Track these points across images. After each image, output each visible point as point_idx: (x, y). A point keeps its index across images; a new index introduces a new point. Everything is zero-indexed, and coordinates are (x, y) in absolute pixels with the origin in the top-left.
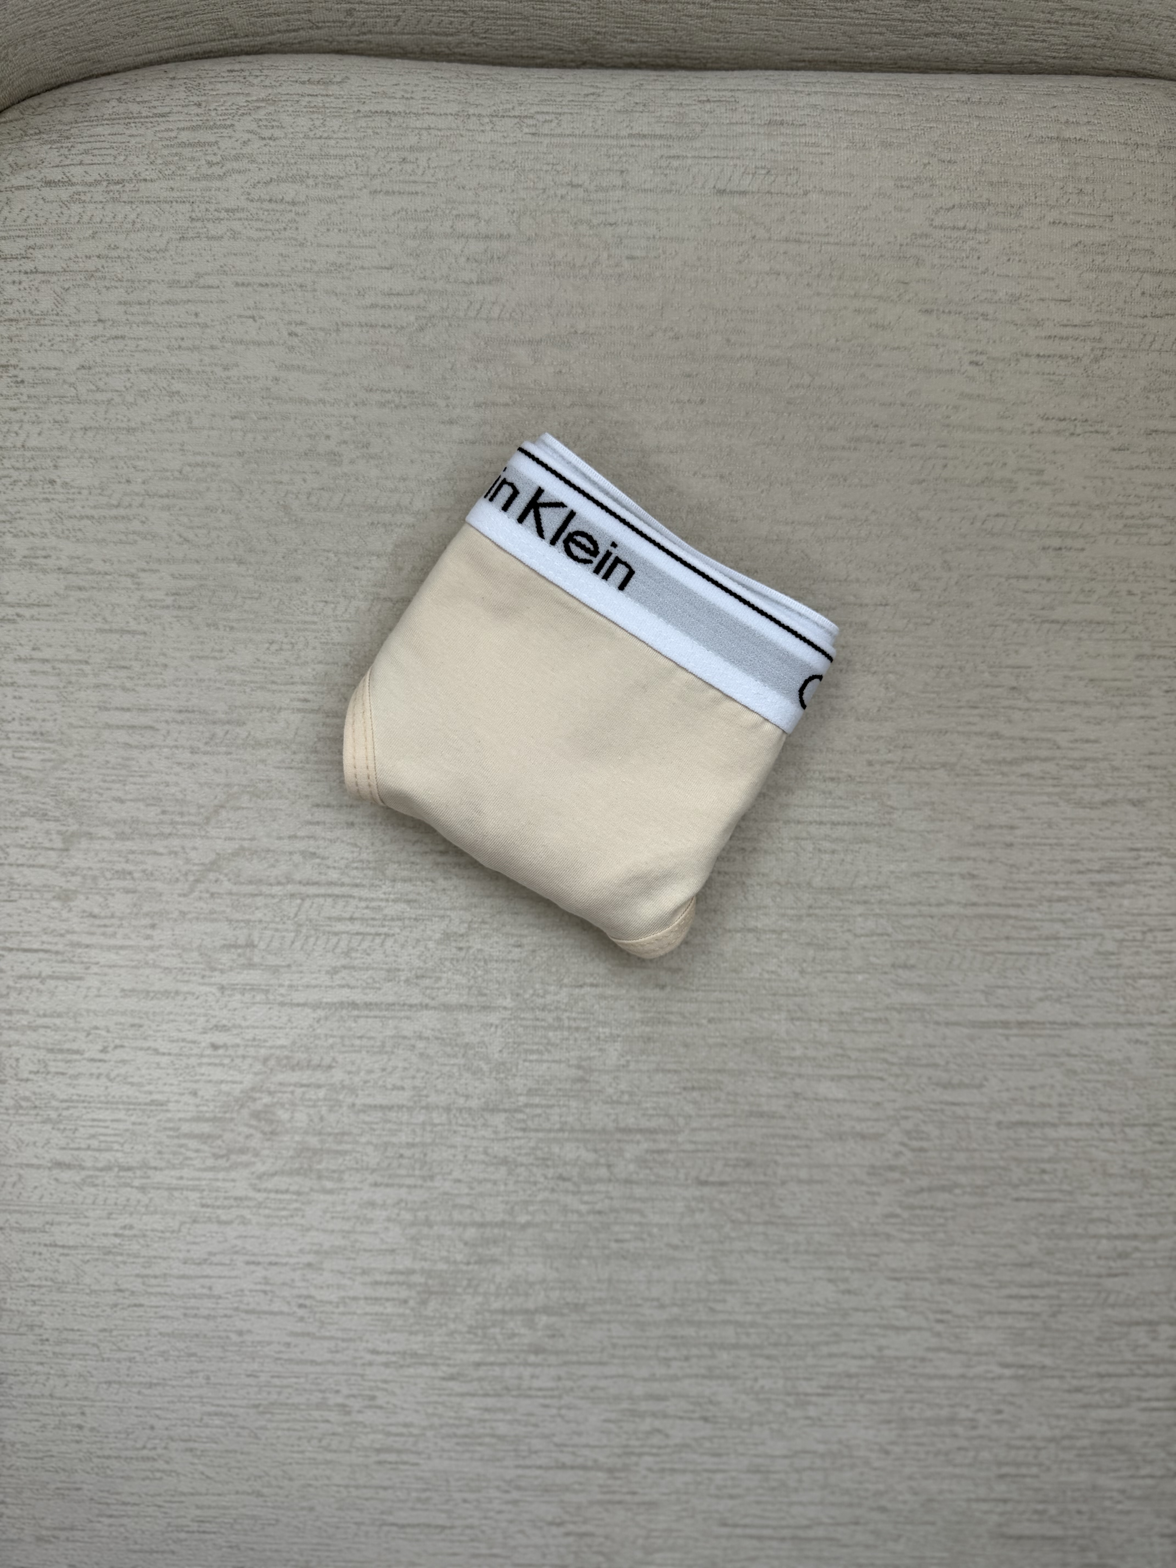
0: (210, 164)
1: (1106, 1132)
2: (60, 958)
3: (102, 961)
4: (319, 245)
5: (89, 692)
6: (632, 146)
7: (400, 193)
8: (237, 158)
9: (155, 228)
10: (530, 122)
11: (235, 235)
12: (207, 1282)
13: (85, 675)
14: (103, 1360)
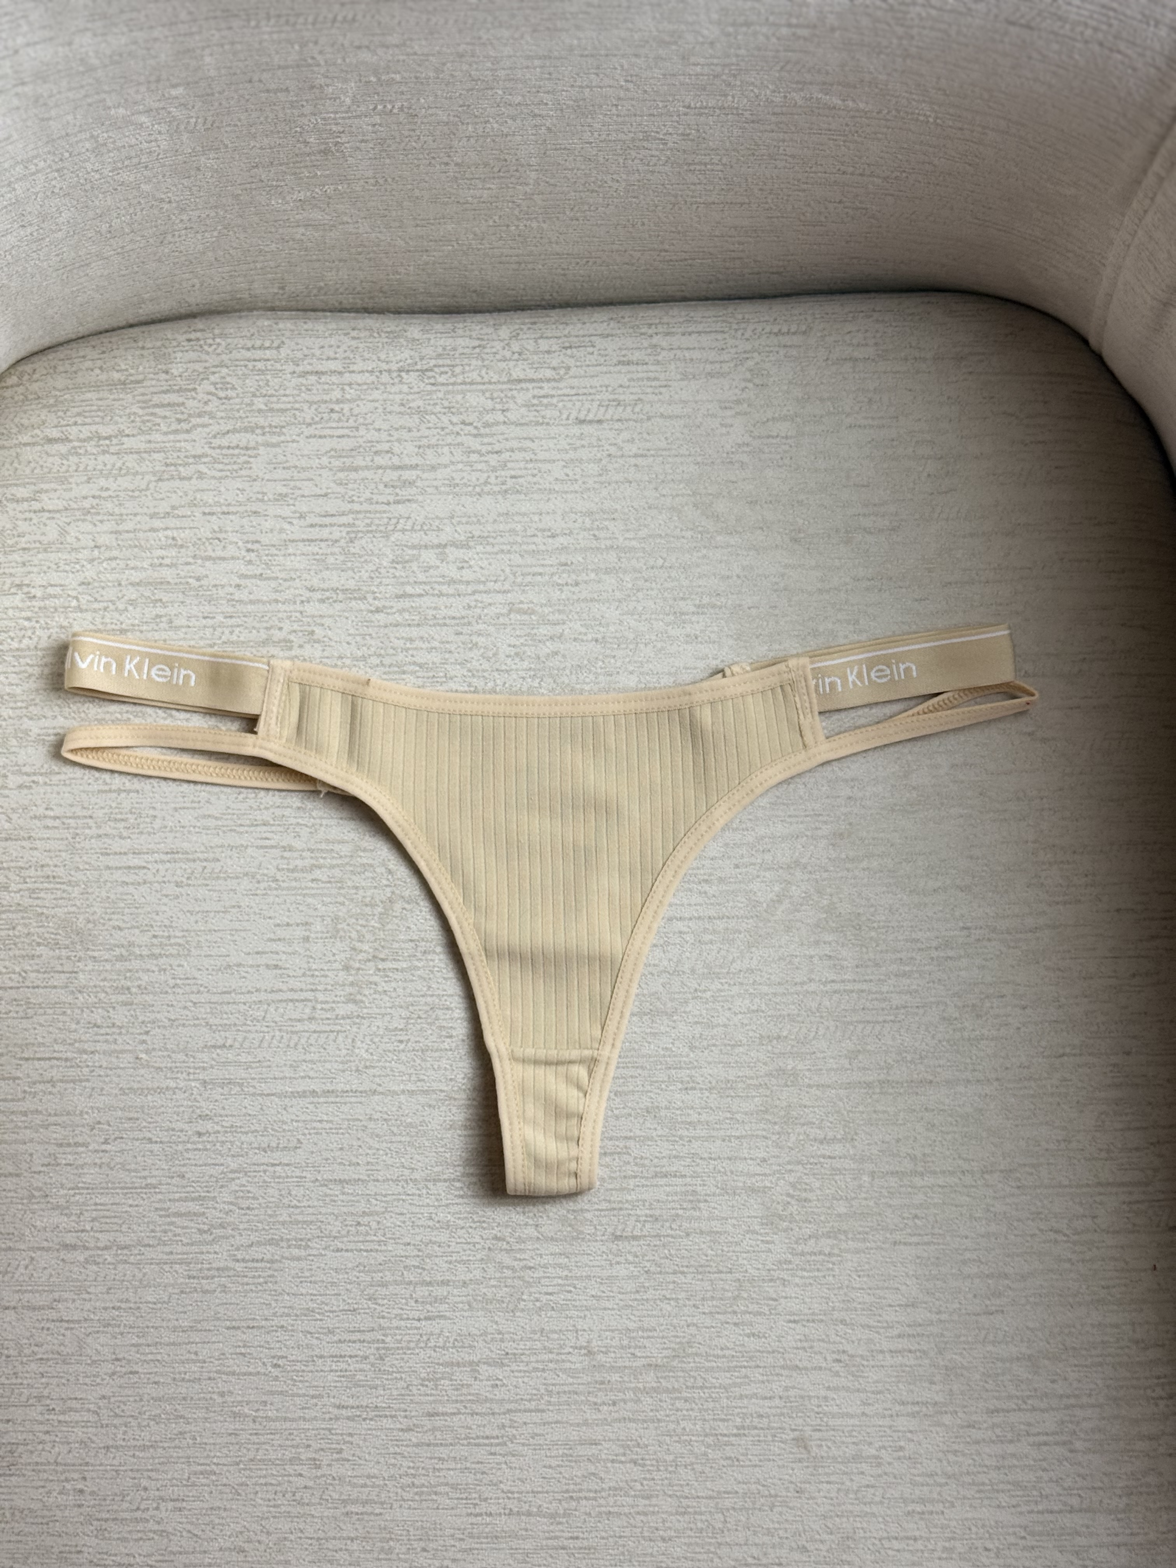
0: (179, 421)
1: (968, 1180)
2: (68, 1064)
3: (105, 1064)
4: (268, 480)
5: (93, 841)
6: (511, 390)
7: (332, 437)
8: (200, 415)
9: (137, 473)
10: (430, 374)
11: (201, 476)
12: (193, 1348)
13: (90, 828)
14: (102, 1427)
